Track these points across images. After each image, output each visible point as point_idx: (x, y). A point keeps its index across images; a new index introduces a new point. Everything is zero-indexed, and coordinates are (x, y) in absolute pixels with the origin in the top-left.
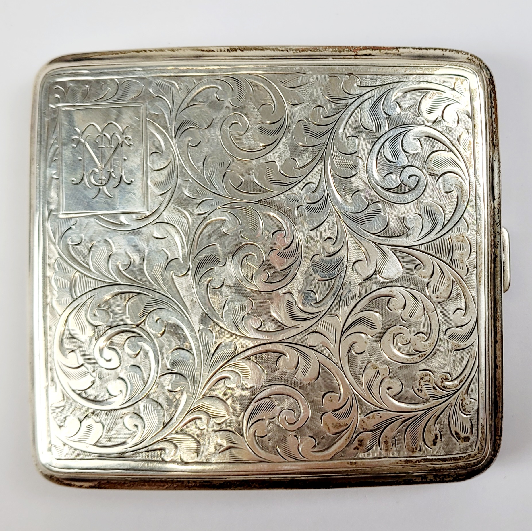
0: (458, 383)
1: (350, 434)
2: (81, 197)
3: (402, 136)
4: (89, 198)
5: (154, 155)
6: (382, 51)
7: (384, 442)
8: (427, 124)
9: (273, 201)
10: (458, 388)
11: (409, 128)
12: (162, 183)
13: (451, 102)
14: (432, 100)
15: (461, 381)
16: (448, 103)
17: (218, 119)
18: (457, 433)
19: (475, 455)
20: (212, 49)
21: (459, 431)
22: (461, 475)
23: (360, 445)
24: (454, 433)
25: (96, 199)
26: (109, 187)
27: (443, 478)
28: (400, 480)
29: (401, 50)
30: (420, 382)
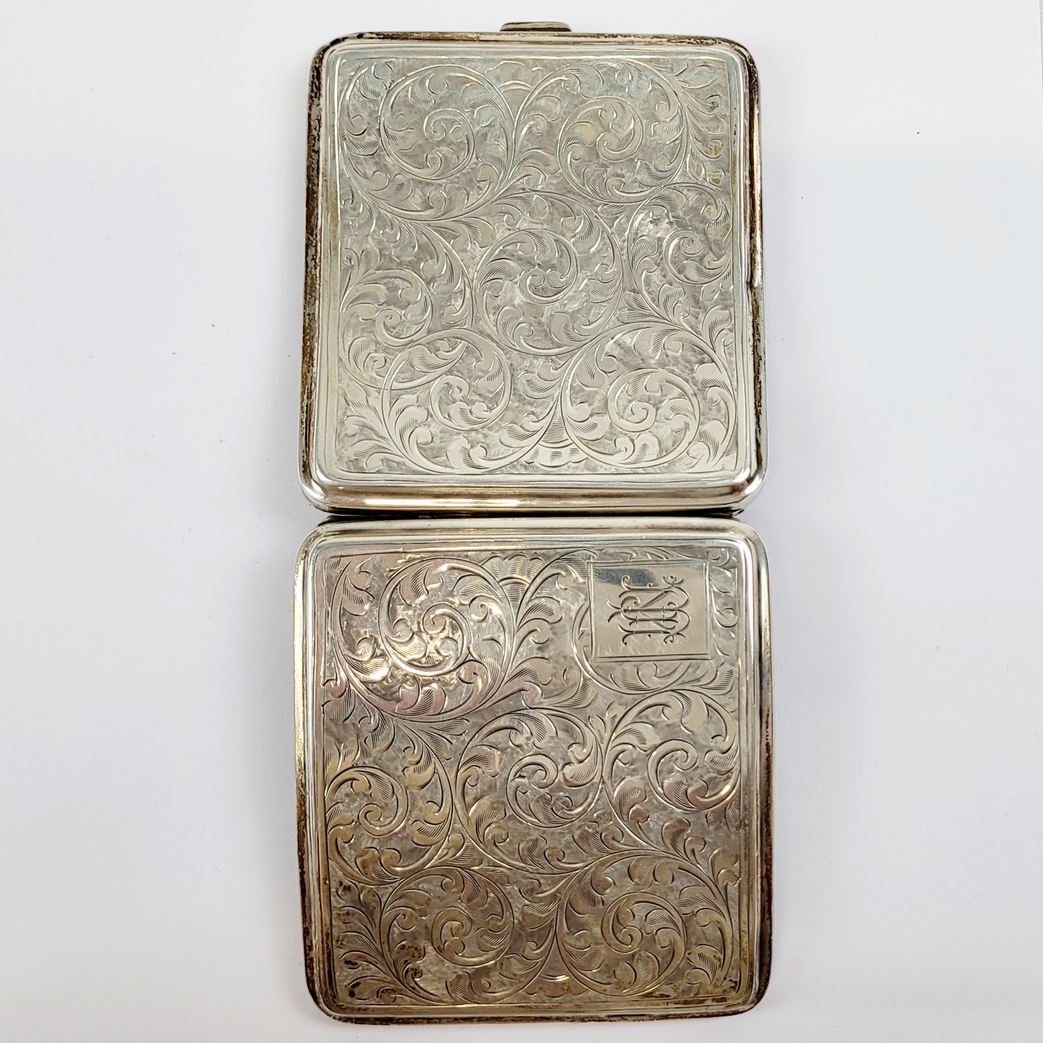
0: (411, 985)
1: (357, 877)
3: (674, 928)
6: (767, 903)
7: (348, 912)
8: (687, 952)
10: (406, 985)
11: (682, 935)
13: (711, 977)
14: (712, 957)
15: (414, 988)
16: (710, 973)
18: (358, 984)
19: (335, 1002)
20: (770, 727)
21: (360, 986)
22: (313, 986)
23: (345, 888)
24: (358, 981)
27: (309, 967)
28: (307, 925)
29: (768, 922)
30: (412, 947)
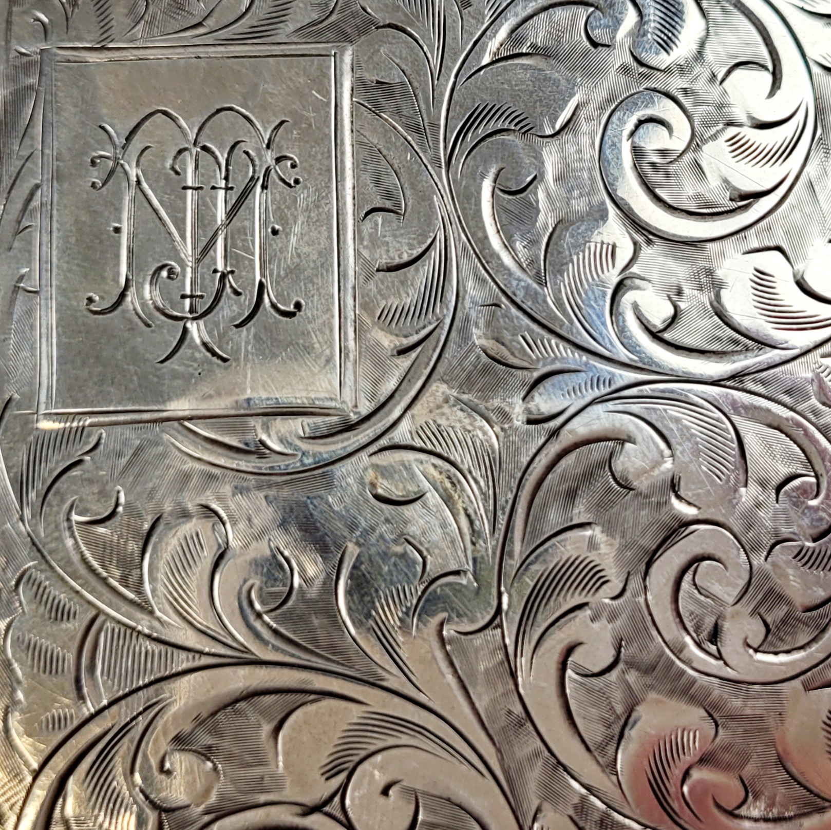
2: (120, 355)
4: (146, 361)
5: (379, 218)
9: (776, 379)
12: (404, 313)
17: (591, 107)
25: (172, 364)
26: (217, 324)
